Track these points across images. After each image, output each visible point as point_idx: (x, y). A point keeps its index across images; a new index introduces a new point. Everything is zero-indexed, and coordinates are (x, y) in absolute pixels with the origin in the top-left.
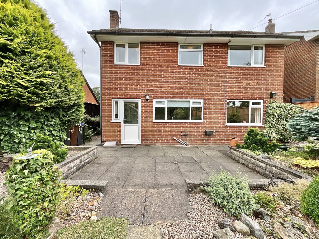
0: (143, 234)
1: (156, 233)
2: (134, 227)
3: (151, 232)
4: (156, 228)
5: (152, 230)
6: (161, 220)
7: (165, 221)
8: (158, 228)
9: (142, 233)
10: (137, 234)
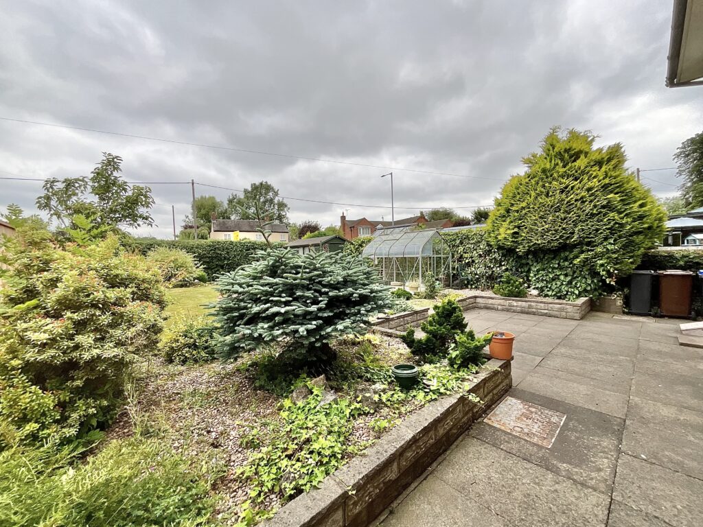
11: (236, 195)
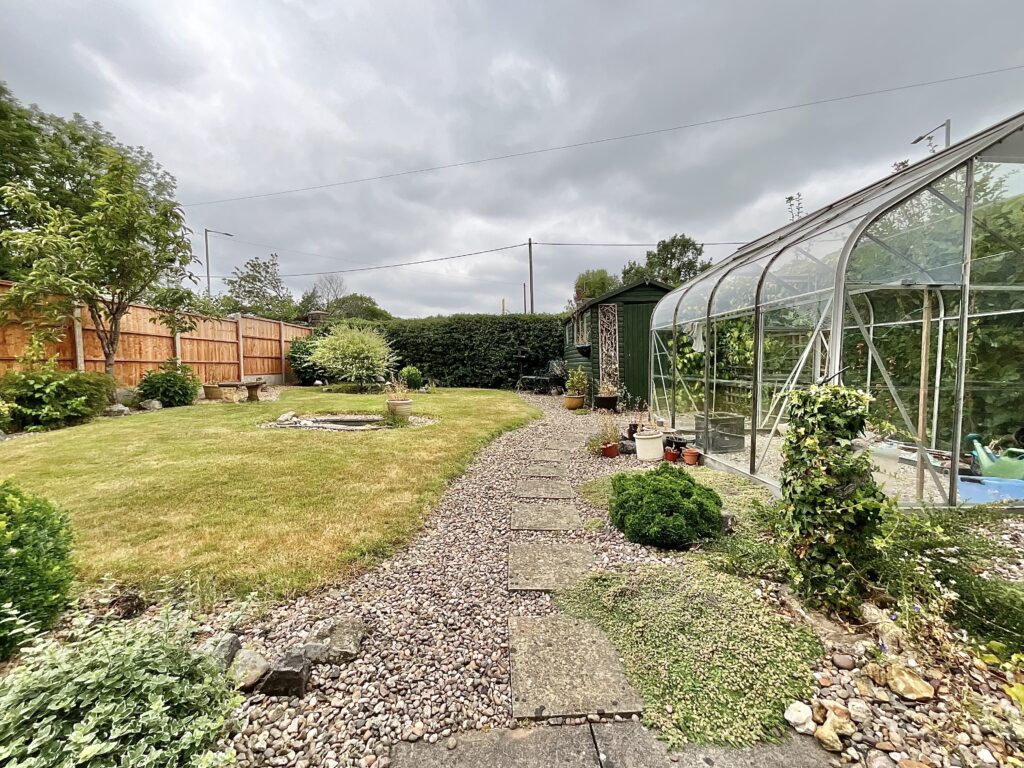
0: (572, 678)
1: (530, 682)
2: (615, 704)
3: (548, 687)
4: (531, 699)
5: (547, 692)
6: (517, 742)
7: (496, 739)
8: (524, 700)
9: (579, 680)
10: (591, 677)
11: (634, 264)
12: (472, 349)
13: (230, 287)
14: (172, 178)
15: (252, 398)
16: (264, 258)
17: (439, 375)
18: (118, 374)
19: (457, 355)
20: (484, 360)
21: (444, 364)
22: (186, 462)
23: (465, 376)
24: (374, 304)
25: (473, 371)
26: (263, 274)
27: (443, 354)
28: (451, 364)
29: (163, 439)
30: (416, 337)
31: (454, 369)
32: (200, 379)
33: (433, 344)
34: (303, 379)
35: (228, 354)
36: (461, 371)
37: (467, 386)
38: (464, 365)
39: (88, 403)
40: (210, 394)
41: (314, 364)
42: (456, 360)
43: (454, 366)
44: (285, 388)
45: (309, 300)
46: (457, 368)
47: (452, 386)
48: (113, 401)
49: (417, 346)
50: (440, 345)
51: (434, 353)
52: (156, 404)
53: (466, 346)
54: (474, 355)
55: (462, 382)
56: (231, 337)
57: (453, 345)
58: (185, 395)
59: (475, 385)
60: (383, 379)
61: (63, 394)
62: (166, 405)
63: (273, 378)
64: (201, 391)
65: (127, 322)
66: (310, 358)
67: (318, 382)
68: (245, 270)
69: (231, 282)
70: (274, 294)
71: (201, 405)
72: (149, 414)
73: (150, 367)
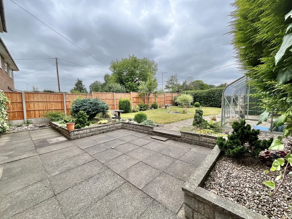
12: (214, 98)
13: (167, 83)
14: (157, 64)
15: (166, 108)
16: (174, 75)
17: (206, 104)
18: (149, 104)
19: (210, 99)
20: (217, 100)
21: (207, 101)
22: (155, 115)
23: (212, 104)
24: (203, 82)
25: (215, 103)
26: (174, 79)
27: (207, 99)
28: (209, 101)
29: (153, 113)
30: (201, 95)
31: (210, 103)
32: (158, 105)
33: (204, 96)
34: (176, 105)
35: (163, 100)
36: (211, 103)
37: (213, 107)
38: (212, 102)
39: (146, 108)
40: (160, 107)
41: (177, 102)
42: (210, 100)
43: (210, 102)
44: (172, 106)
45: (184, 84)
46: (211, 102)
47: (209, 107)
48: (148, 108)
49: (201, 97)
50: (206, 97)
51: (205, 99)
52: (153, 108)
53: (213, 97)
54: (215, 99)
55: (211, 106)
56: (164, 97)
57: (209, 97)
58: (156, 107)
59: (215, 107)
60: (190, 105)
61: (144, 107)
62: (154, 109)
63: (171, 104)
64: (159, 107)
65: (150, 96)
66: (176, 101)
67: (179, 105)
68: (170, 78)
69: (167, 82)
70: (176, 83)
71: (158, 109)
72: (152, 110)
73: (152, 103)
